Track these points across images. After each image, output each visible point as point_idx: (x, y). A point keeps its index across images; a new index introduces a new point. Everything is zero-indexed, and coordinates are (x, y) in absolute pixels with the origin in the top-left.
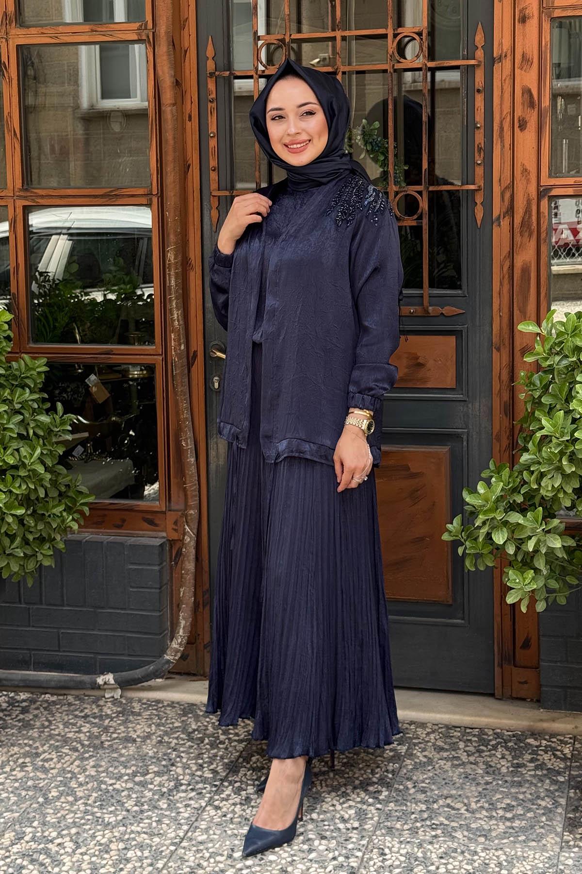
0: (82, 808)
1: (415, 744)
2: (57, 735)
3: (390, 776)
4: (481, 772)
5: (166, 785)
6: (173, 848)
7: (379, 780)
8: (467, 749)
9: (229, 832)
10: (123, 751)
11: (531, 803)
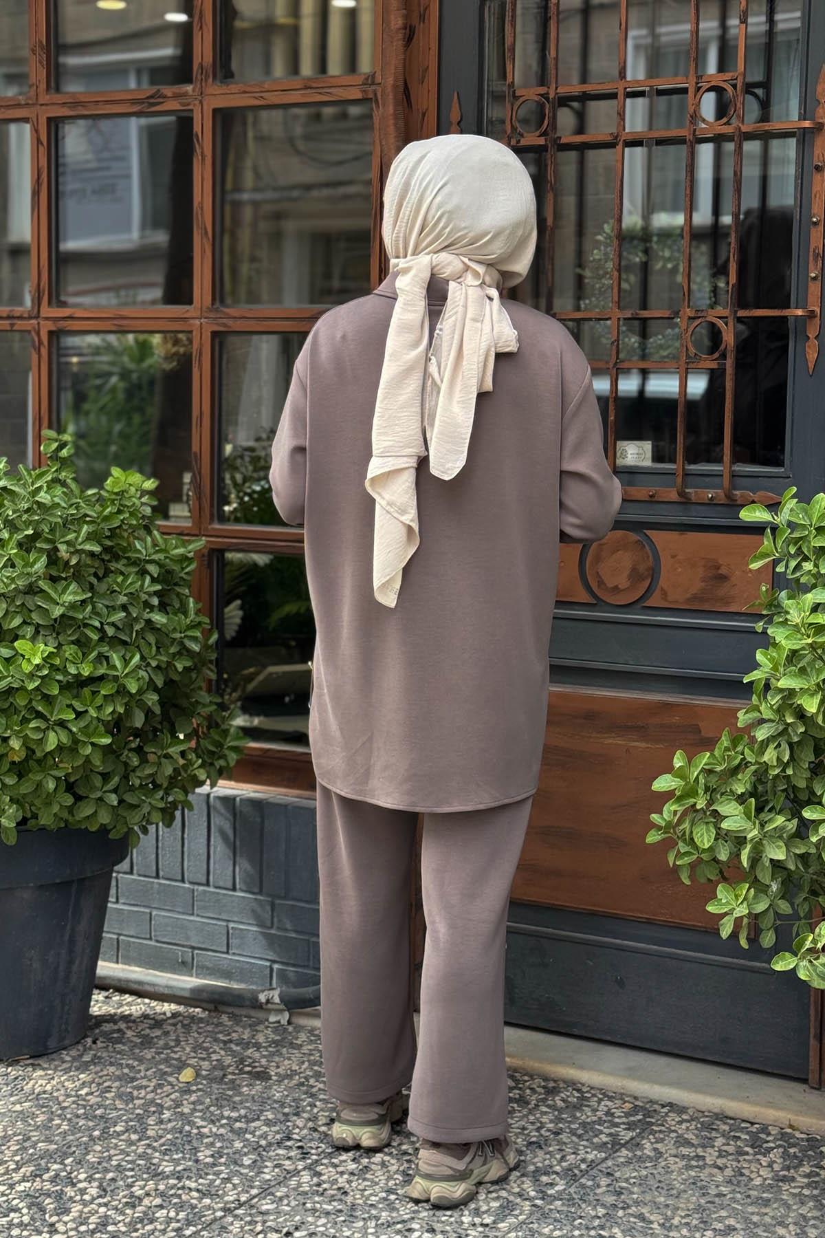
0: (140, 1150)
1: (653, 1133)
2: (176, 1059)
3: (583, 1166)
4: (720, 1178)
5: (269, 1138)
6: (219, 1214)
7: (563, 1169)
8: (725, 1148)
9: (309, 1206)
10: (245, 1089)
11: (762, 1228)
